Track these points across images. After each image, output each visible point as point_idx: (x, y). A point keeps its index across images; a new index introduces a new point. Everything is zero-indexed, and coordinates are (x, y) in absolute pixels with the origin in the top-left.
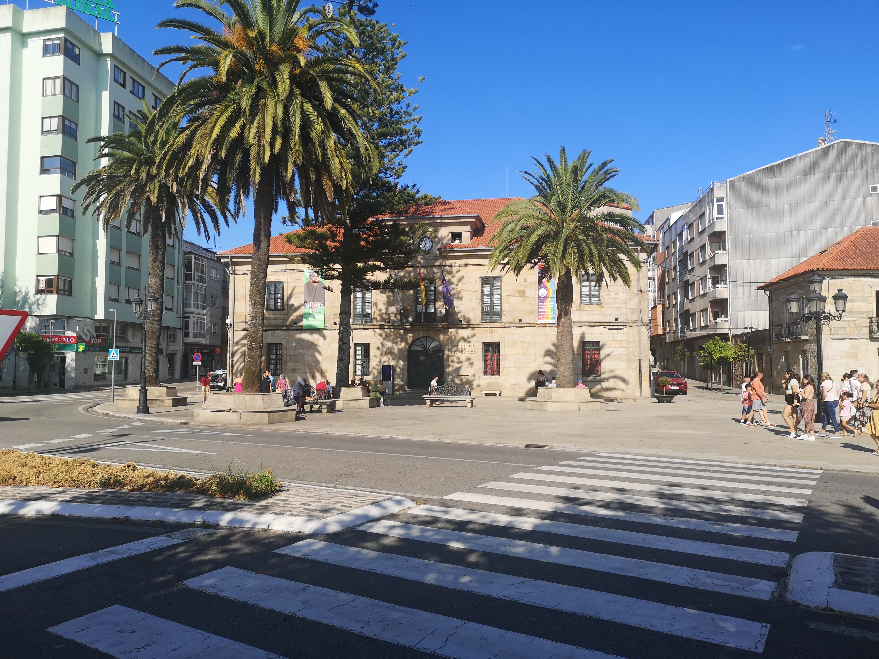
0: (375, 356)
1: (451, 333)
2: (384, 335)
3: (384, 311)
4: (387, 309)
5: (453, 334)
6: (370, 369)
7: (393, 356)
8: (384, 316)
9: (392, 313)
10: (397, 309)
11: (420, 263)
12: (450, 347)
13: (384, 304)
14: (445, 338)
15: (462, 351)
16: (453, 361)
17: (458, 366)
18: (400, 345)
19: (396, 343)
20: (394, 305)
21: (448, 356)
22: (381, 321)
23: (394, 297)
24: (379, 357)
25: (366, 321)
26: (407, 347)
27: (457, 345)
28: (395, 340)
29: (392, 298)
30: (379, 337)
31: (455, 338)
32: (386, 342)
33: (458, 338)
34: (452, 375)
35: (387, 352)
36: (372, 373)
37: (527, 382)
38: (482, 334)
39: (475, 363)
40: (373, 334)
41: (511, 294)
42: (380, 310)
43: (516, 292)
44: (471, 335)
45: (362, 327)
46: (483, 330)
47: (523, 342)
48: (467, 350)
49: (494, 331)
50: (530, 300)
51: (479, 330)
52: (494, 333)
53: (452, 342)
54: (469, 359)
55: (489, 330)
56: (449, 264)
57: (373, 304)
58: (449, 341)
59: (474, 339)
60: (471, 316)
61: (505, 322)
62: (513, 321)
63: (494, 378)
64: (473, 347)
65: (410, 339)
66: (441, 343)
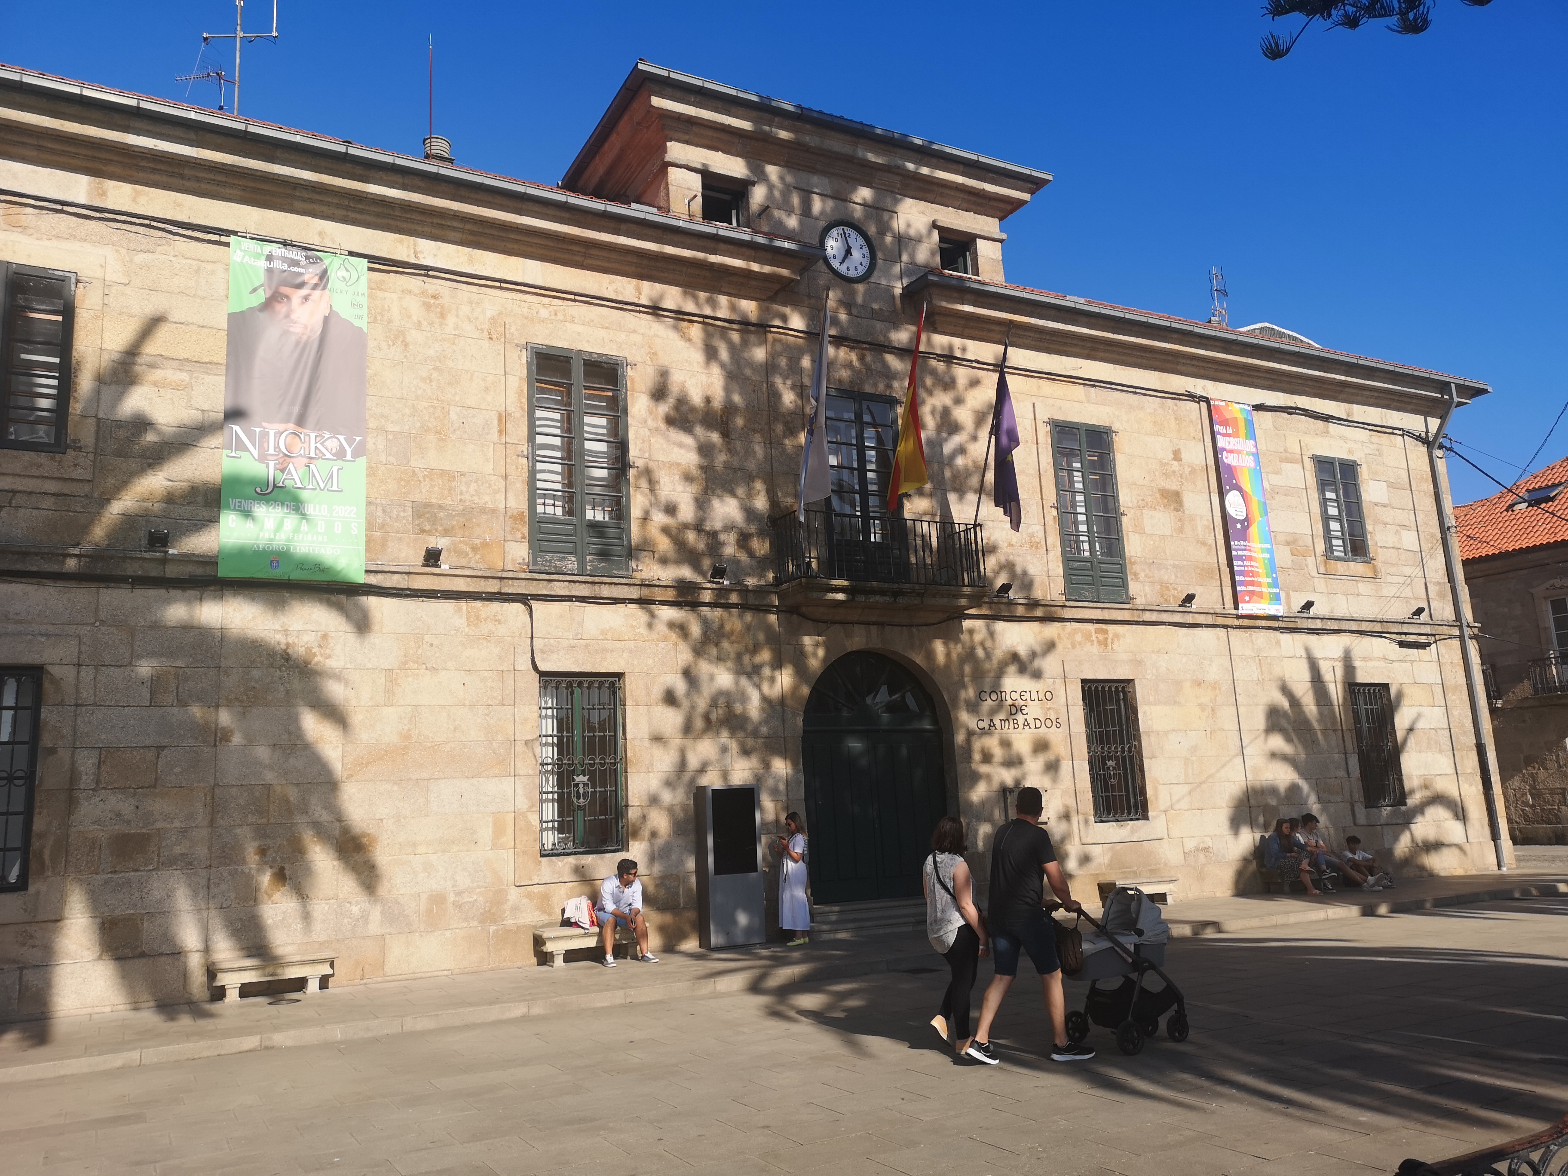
0: (658, 739)
1: (971, 632)
2: (696, 630)
3: (687, 512)
4: (702, 503)
5: (978, 638)
6: (633, 814)
7: (741, 734)
8: (691, 536)
9: (729, 527)
10: (750, 513)
11: (835, 322)
12: (971, 693)
13: (688, 478)
14: (954, 656)
15: (1015, 710)
16: (987, 758)
17: (1007, 777)
18: (772, 680)
19: (753, 672)
20: (733, 494)
21: (970, 734)
22: (678, 562)
23: (731, 451)
24: (677, 741)
25: (604, 554)
26: (806, 690)
27: (996, 689)
28: (746, 659)
29: (721, 458)
30: (673, 636)
31: (988, 656)
32: (704, 668)
33: (999, 654)
34: (989, 821)
35: (713, 717)
36: (646, 833)
37: (1230, 838)
38: (1074, 647)
39: (1065, 767)
40: (643, 630)
41: (1143, 500)
42: (671, 509)
43: (1158, 496)
44: (1038, 649)
45: (584, 591)
46: (1075, 631)
47: (1199, 684)
48: (1033, 711)
49: (1110, 635)
50: (1199, 529)
51: (1063, 629)
52: (1112, 643)
53: (978, 675)
54: (1041, 746)
55: (1093, 631)
56: (943, 348)
57: (638, 477)
58: (967, 669)
59: (1049, 664)
60: (1032, 570)
61: (1140, 602)
62: (1166, 600)
63: (1129, 827)
64: (1049, 696)
65: (815, 654)
66: (937, 678)
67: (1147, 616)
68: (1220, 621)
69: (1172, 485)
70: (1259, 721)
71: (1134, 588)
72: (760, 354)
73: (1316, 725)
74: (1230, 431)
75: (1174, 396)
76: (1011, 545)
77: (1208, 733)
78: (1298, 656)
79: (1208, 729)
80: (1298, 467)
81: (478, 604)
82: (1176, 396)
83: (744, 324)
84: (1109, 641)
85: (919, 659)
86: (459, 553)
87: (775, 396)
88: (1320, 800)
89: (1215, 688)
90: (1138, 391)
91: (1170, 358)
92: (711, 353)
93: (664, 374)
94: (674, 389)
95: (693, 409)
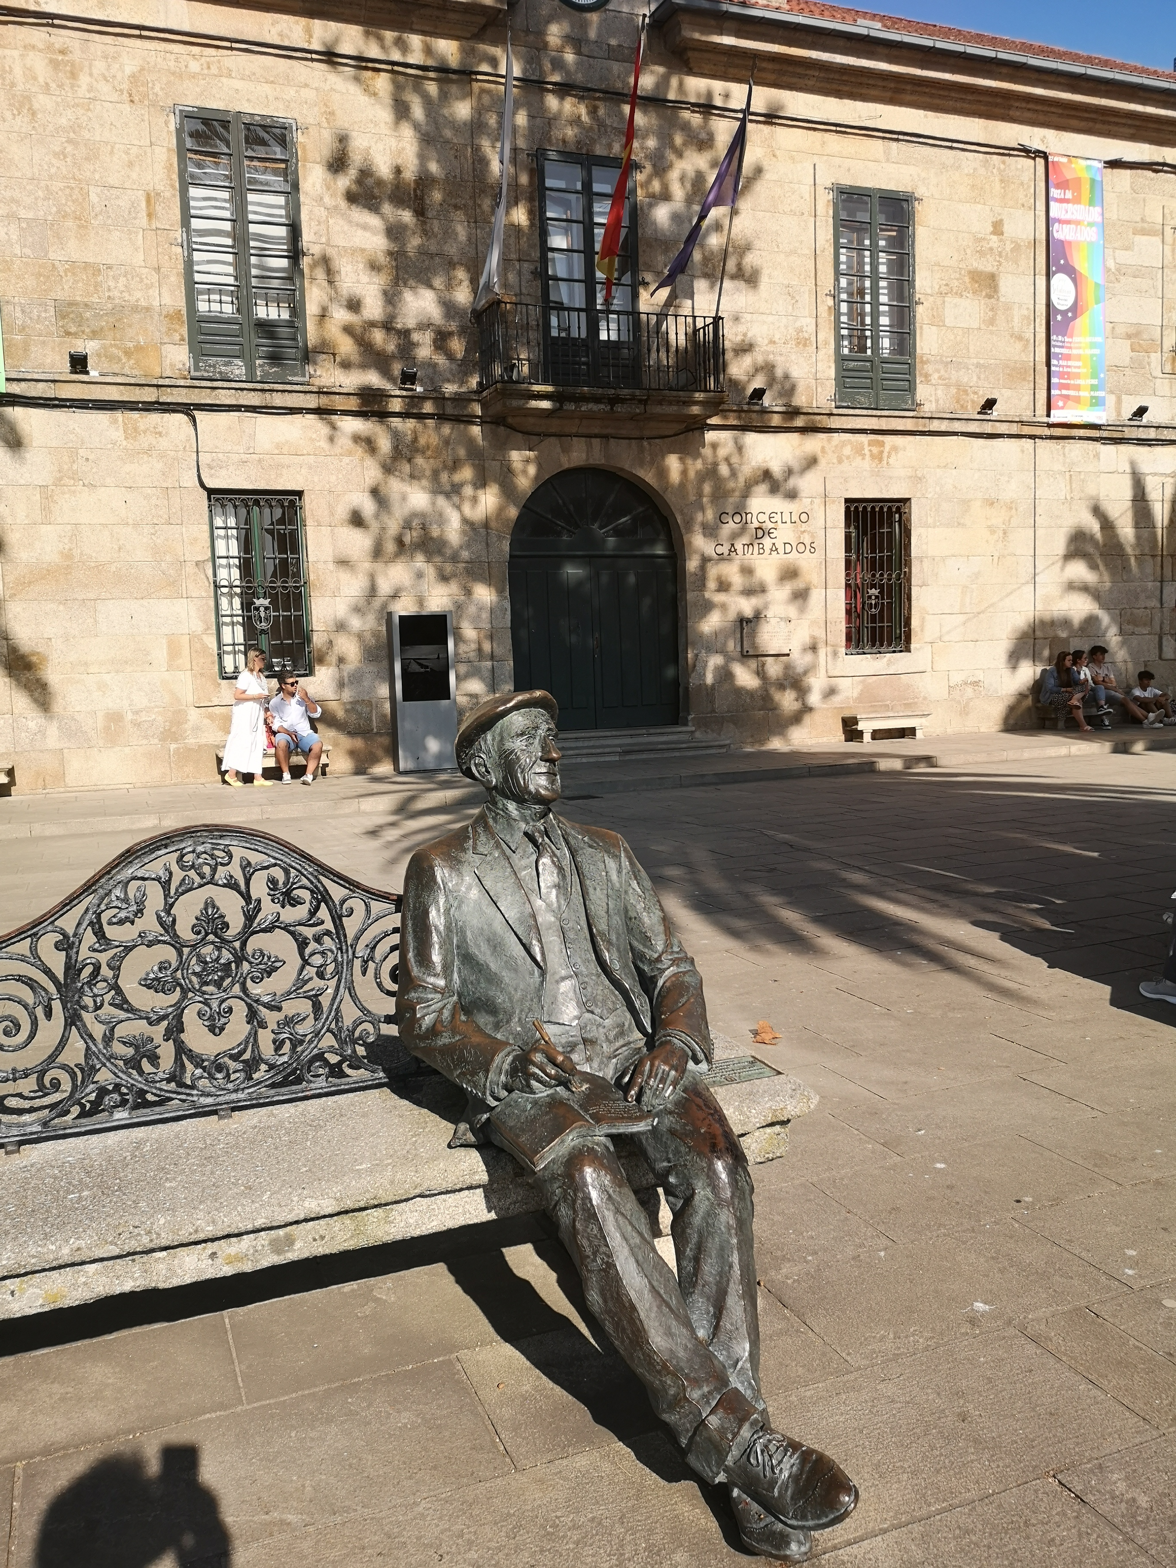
0: (343, 563)
1: (714, 446)
2: (385, 444)
3: (374, 309)
4: (391, 298)
5: (722, 452)
6: (318, 640)
7: (438, 559)
8: (378, 336)
9: (423, 327)
10: (449, 308)
11: (558, 64)
12: (710, 515)
13: (374, 267)
14: (692, 474)
15: (761, 533)
16: (724, 586)
17: (746, 606)
18: (475, 500)
19: (453, 492)
20: (430, 286)
21: (705, 560)
22: (363, 366)
23: (426, 233)
24: (367, 565)
25: (275, 358)
26: (513, 512)
27: (740, 510)
28: (444, 477)
29: (415, 242)
30: (359, 451)
31: (734, 473)
32: (395, 486)
33: (746, 471)
34: (722, 651)
35: (407, 539)
36: (332, 659)
37: (1006, 672)
38: (840, 461)
39: (816, 597)
40: (324, 444)
41: (947, 285)
42: (354, 305)
43: (967, 279)
44: (796, 466)
45: (254, 399)
46: (843, 444)
47: (992, 504)
48: (784, 534)
49: (887, 448)
50: (1016, 320)
51: (829, 441)
52: (889, 457)
53: (720, 494)
54: (789, 574)
55: (866, 443)
56: (699, 95)
57: (313, 267)
58: (707, 488)
59: (808, 483)
60: (796, 373)
61: (928, 408)
62: (962, 406)
63: (885, 660)
64: (806, 516)
65: (525, 472)
66: (671, 499)
67: (935, 426)
68: (1027, 430)
69: (987, 265)
70: (1060, 546)
71: (922, 392)
72: (463, 110)
73: (1129, 550)
74: (1069, 195)
75: (1002, 151)
76: (772, 342)
77: (996, 559)
78: (1121, 471)
79: (996, 555)
80: (1157, 240)
81: (135, 415)
82: (1005, 151)
83: (443, 71)
84: (885, 454)
85: (649, 476)
86: (111, 358)
87: (482, 162)
88: (1121, 632)
89: (1011, 508)
90: (955, 145)
91: (999, 100)
92: (401, 111)
93: (343, 139)
94: (356, 159)
95: (380, 183)
